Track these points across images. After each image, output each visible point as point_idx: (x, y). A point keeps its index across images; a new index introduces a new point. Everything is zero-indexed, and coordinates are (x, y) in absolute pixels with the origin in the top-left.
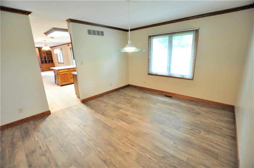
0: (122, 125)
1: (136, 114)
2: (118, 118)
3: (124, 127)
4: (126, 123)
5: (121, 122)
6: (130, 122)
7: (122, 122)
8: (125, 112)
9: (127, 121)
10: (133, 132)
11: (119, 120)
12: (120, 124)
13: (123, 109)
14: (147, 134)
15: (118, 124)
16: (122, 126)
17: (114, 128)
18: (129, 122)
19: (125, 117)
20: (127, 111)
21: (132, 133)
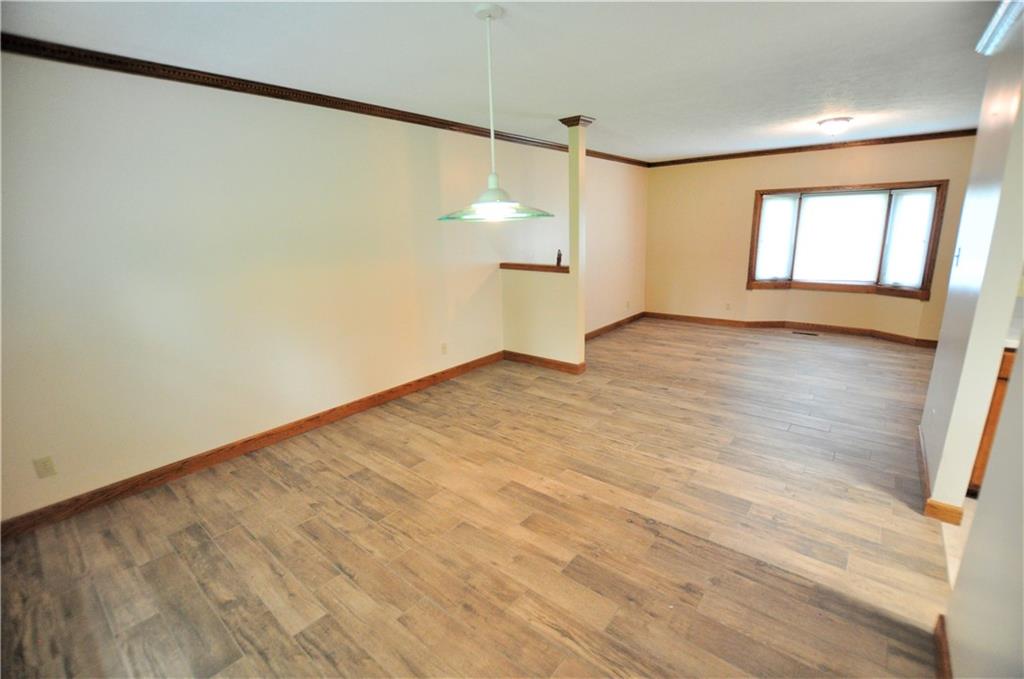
0: (542, 479)
1: (485, 528)
2: (564, 505)
3: (533, 474)
4: (528, 486)
5: (548, 488)
6: (513, 489)
7: (545, 492)
8: (538, 545)
9: (524, 495)
10: (502, 461)
11: (558, 498)
12: (549, 481)
13: (559, 569)
14: (464, 458)
15: (556, 483)
16: (541, 476)
17: (563, 470)
18: (517, 491)
19: (537, 511)
20: (532, 549)
21: (506, 459)
